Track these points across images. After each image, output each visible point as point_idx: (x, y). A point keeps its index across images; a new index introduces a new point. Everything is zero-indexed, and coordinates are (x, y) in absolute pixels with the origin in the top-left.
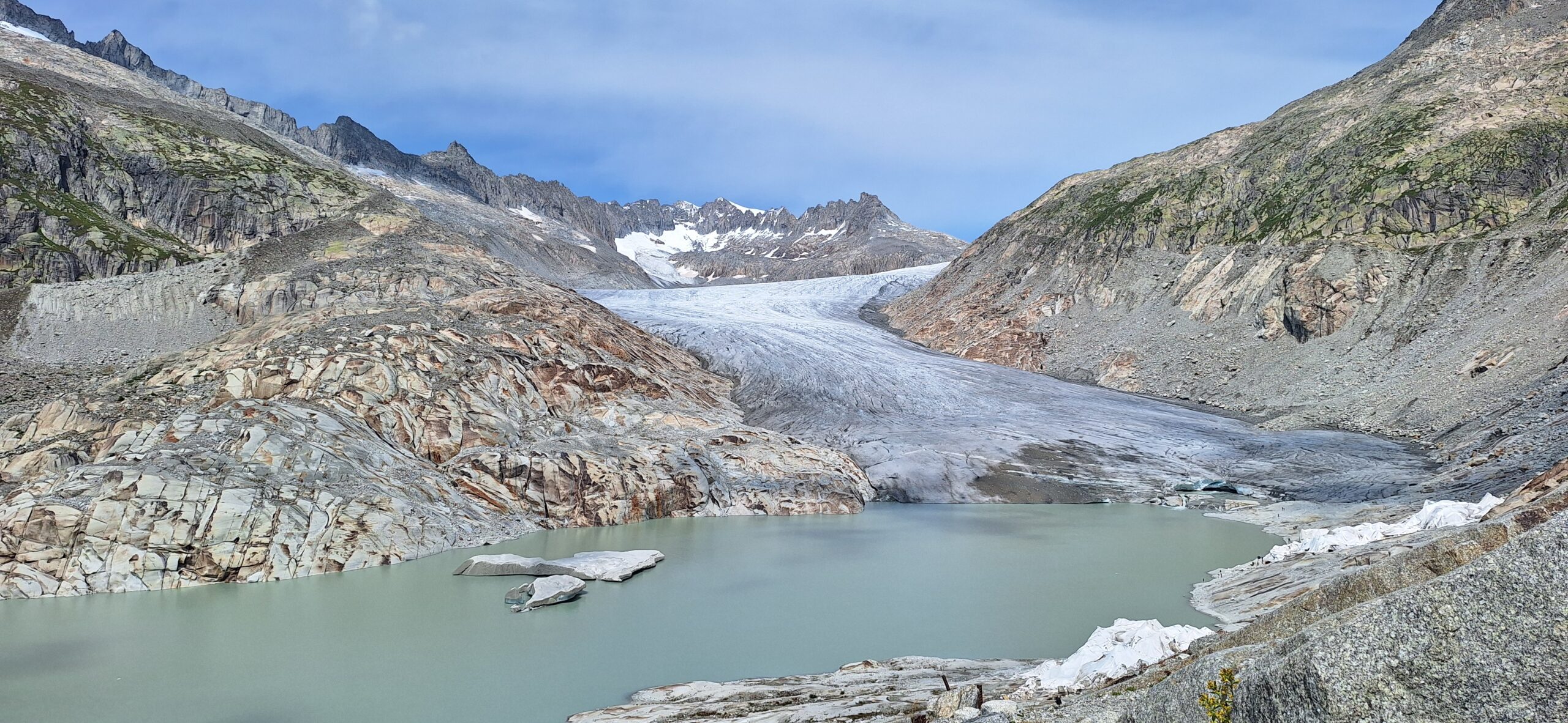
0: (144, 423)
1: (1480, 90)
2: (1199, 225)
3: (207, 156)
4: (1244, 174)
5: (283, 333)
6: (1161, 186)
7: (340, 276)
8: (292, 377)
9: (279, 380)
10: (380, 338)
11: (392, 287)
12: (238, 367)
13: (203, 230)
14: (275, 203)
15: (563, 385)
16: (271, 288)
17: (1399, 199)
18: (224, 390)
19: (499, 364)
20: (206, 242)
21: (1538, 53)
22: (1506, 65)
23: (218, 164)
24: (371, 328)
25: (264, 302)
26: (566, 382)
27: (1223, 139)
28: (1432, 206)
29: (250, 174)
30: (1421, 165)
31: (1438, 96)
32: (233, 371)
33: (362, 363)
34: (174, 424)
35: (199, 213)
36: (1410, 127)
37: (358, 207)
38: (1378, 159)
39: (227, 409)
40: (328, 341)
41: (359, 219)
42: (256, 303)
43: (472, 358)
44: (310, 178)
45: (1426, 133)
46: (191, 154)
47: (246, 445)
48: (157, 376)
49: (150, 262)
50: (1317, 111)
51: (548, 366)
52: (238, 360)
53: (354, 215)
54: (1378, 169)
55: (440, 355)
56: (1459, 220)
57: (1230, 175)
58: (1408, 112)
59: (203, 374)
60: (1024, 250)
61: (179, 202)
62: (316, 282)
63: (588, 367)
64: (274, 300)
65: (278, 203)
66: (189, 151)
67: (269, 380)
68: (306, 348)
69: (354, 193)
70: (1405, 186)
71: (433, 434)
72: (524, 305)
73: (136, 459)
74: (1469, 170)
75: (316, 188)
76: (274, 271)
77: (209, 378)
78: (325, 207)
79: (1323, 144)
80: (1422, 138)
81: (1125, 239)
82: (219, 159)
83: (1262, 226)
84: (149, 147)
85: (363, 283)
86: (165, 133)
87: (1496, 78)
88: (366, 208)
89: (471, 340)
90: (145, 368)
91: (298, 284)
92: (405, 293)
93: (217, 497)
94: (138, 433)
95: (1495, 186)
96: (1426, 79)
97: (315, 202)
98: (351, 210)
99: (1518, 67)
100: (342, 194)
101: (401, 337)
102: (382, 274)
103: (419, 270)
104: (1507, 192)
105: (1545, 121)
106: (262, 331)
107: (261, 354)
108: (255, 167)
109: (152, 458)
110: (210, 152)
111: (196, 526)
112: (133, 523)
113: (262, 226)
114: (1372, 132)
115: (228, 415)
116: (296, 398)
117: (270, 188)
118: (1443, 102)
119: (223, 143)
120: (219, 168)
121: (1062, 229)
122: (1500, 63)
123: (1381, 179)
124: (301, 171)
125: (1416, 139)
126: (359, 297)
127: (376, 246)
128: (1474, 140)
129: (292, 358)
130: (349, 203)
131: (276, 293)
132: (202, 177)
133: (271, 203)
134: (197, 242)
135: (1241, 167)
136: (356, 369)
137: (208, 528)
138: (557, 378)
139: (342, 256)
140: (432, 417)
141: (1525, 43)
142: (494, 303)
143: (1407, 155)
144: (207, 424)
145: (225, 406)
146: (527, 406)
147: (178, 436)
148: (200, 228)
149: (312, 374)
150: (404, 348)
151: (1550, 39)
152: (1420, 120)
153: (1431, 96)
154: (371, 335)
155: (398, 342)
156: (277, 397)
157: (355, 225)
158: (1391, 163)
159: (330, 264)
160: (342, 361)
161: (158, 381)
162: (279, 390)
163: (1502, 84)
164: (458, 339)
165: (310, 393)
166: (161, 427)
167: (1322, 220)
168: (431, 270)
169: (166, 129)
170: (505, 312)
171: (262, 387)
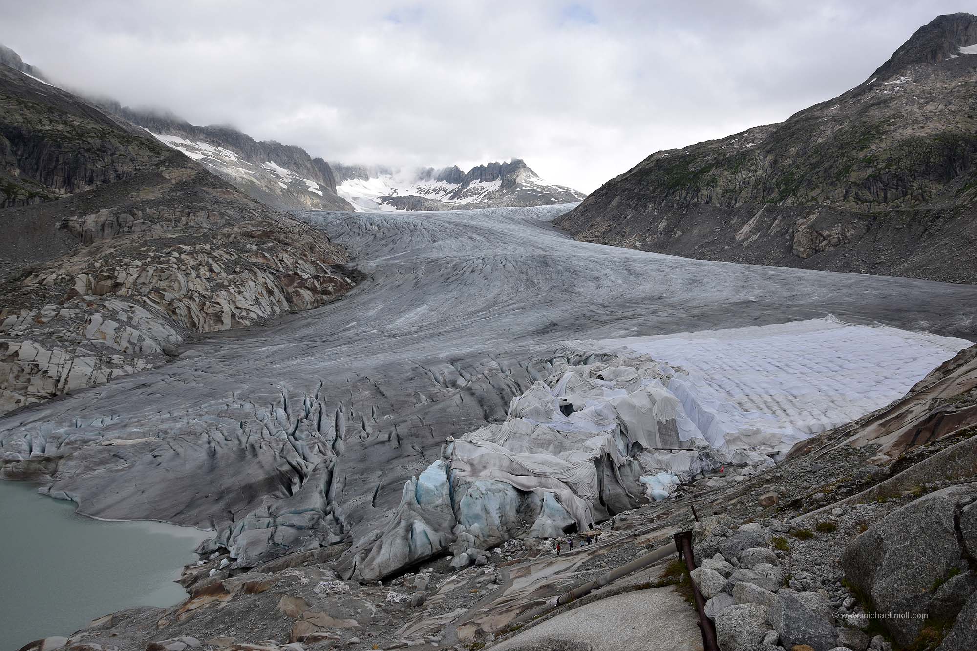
0: (22, 311)
1: (917, 110)
2: (741, 189)
3: (60, 127)
4: (770, 158)
5: (112, 250)
6: (717, 163)
7: (148, 211)
8: (118, 281)
9: (109, 283)
10: (176, 255)
11: (184, 219)
12: (82, 273)
13: (58, 179)
14: (106, 160)
15: (300, 290)
16: (103, 219)
17: (866, 179)
18: (74, 289)
19: (255, 274)
20: (59, 188)
21: (954, 88)
22: (934, 95)
23: (68, 132)
24: (169, 247)
25: (99, 229)
26: (301, 287)
27: (757, 133)
28: (886, 185)
29: (89, 139)
30: (880, 157)
31: (892, 112)
32: (79, 276)
33: (164, 272)
34: (42, 312)
35: (55, 167)
36: (873, 132)
37: (162, 163)
38: (854, 152)
39: (76, 302)
40: (141, 256)
41: (162, 171)
42: (93, 229)
43: (238, 269)
44: (129, 143)
45: (884, 137)
46: (49, 125)
47: (89, 327)
48: (29, 279)
49: (23, 200)
50: (817, 118)
51: (289, 276)
52: (83, 269)
53: (159, 168)
54: (853, 159)
55: (215, 266)
56: (901, 195)
57: (761, 157)
58: (874, 122)
59: (60, 277)
60: (624, 201)
61: (42, 158)
62: (133, 214)
63: (317, 278)
64: (106, 228)
65: (108, 159)
66: (49, 123)
67: (103, 282)
68: (127, 261)
69: (158, 153)
70: (870, 171)
71: (211, 322)
72: (273, 233)
73: (17, 335)
74: (909, 162)
75: (133, 149)
76: (105, 207)
77: (63, 280)
78: (140, 163)
79: (820, 140)
80: (881, 140)
81: (692, 198)
82: (69, 129)
83: (781, 193)
84: (21, 119)
85: (164, 216)
86: (32, 110)
87: (927, 103)
88: (167, 164)
89: (237, 257)
90: (21, 272)
91: (123, 216)
92: (192, 223)
93: (71, 362)
94: (18, 318)
95: (924, 174)
96: (885, 101)
97: (132, 160)
98: (157, 165)
99: (941, 96)
100: (151, 154)
101: (190, 254)
102: (178, 210)
103: (202, 208)
104: (931, 178)
105: (956, 133)
106: (98, 248)
107: (97, 265)
108: (93, 134)
109: (28, 334)
110: (63, 124)
111: (58, 381)
112: (17, 378)
113: (97, 176)
114: (851, 134)
115: (77, 306)
116: (121, 296)
117: (103, 150)
118: (894, 116)
119: (71, 117)
120: (69, 135)
121: (651, 188)
122: (931, 93)
123: (855, 166)
124: (123, 138)
125: (877, 141)
126: (162, 226)
127: (173, 190)
128: (911, 143)
129: (118, 268)
130: (156, 160)
131: (107, 222)
132: (57, 141)
133: (103, 160)
134: (54, 186)
135: (768, 152)
136: (160, 276)
137: (66, 381)
138: (295, 284)
139: (151, 197)
140: (210, 310)
141: (946, 81)
142: (253, 231)
143: (871, 150)
144: (63, 312)
145: (76, 300)
146: (274, 304)
147: (44, 320)
148: (56, 177)
149: (131, 279)
150: (192, 263)
151: (961, 79)
152: (881, 128)
153: (888, 113)
154: (169, 252)
155: (187, 257)
156: (108, 294)
157: (159, 175)
158: (861, 155)
159: (142, 202)
160: (151, 271)
161: (31, 283)
162: (109, 290)
163: (930, 107)
164: (227, 257)
165: (130, 293)
166: (33, 313)
167: (818, 191)
168: (210, 207)
169: (32, 107)
170: (260, 236)
171: (98, 287)
